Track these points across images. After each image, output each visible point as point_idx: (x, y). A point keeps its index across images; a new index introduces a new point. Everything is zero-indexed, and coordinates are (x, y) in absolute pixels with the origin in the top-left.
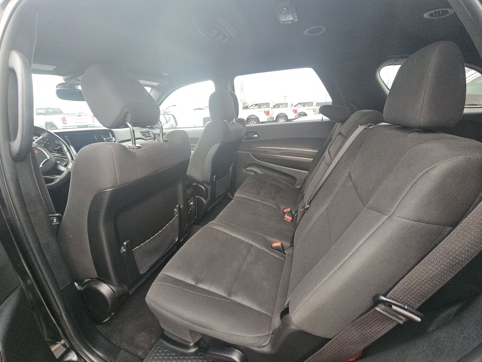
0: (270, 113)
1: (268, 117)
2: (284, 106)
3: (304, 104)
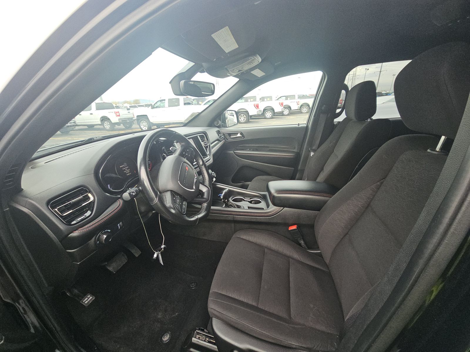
0: (259, 106)
1: (258, 110)
2: (268, 99)
3: (287, 97)
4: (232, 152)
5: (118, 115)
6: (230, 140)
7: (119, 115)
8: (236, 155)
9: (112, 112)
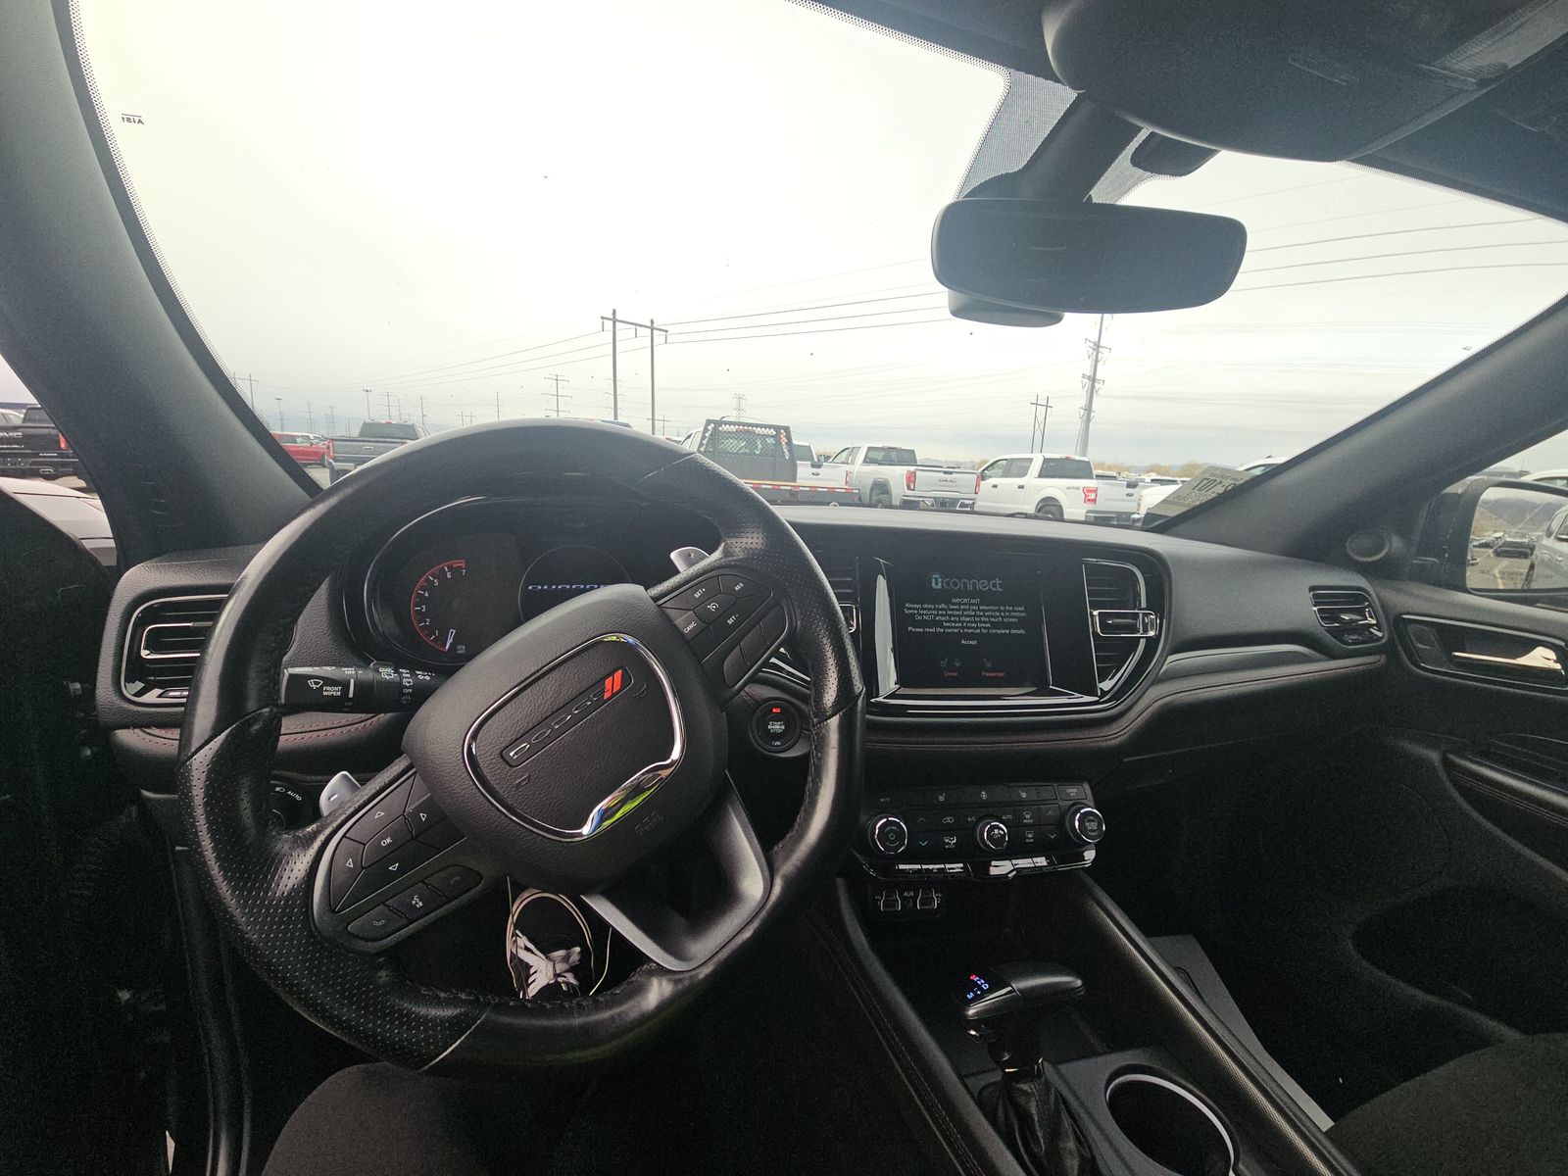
4: (1434, 756)
5: (1089, 500)
6: (1433, 669)
7: (1094, 501)
8: (1460, 788)
9: (1078, 488)
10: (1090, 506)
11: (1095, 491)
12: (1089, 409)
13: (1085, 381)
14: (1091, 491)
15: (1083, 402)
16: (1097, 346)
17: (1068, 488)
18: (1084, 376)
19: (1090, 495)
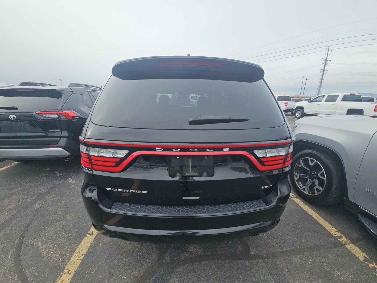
7: (287, 105)
9: (283, 103)
10: (286, 107)
11: (287, 103)
12: (322, 79)
13: (321, 71)
14: (286, 103)
15: (320, 77)
16: (326, 60)
17: (282, 103)
18: (321, 69)
19: (286, 104)
